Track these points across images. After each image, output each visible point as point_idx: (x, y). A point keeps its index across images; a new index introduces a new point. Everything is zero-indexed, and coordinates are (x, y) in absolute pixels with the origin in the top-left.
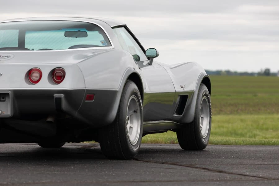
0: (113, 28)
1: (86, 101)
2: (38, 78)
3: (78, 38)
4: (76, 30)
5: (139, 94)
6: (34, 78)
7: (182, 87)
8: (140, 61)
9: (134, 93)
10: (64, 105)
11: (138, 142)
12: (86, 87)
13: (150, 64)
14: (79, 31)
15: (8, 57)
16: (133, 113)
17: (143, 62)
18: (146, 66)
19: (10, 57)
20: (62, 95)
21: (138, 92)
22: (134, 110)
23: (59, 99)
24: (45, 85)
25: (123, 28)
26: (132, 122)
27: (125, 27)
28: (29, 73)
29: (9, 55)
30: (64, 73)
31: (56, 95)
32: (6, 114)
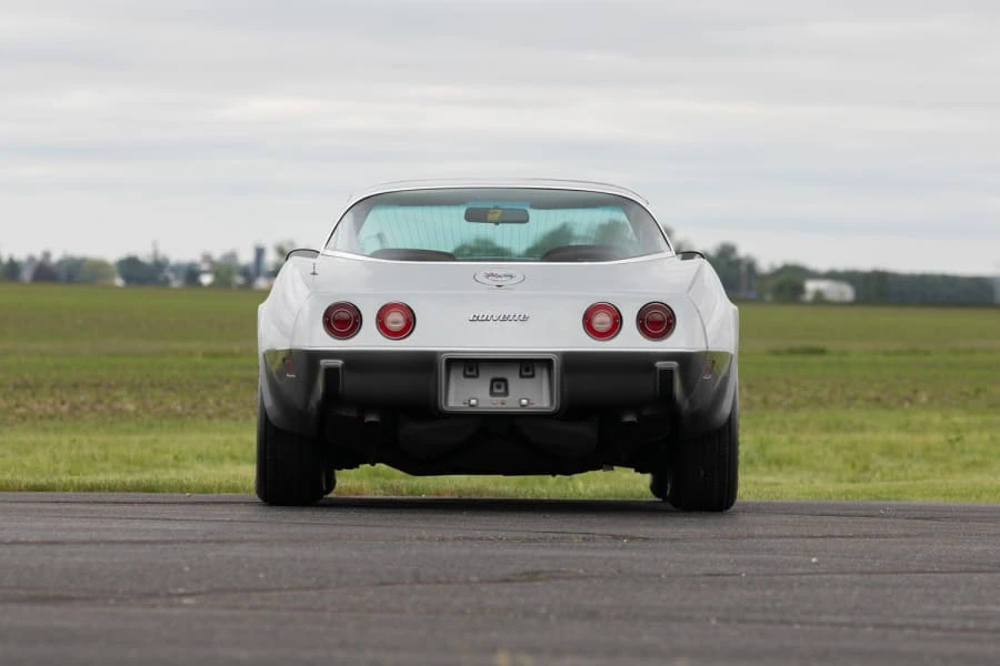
1: (704, 378)
12: (708, 345)
15: (511, 276)
19: (516, 276)
20: (674, 364)
23: (668, 373)
24: (630, 340)
28: (587, 314)
29: (511, 272)
31: (660, 364)
32: (538, 405)
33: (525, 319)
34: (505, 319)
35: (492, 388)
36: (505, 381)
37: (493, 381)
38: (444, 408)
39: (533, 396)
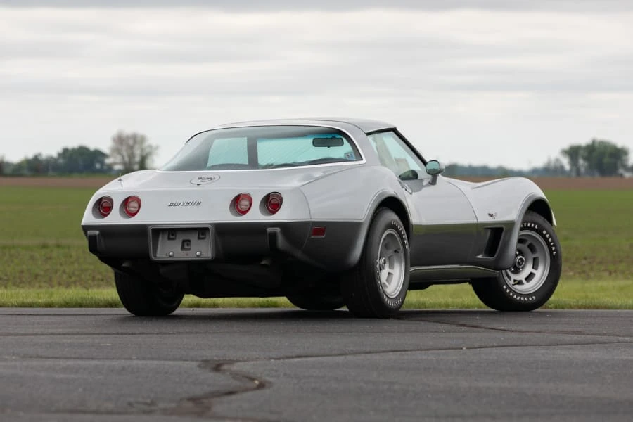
0: (368, 134)
1: (312, 237)
2: (248, 207)
3: (331, 148)
4: (330, 136)
5: (401, 227)
6: (242, 207)
7: (491, 215)
8: (419, 178)
9: (391, 226)
10: (281, 242)
11: (400, 293)
12: (312, 217)
13: (433, 182)
14: (334, 137)
15: (211, 179)
16: (394, 254)
17: (422, 180)
18: (426, 186)
19: (214, 178)
20: (278, 230)
21: (399, 224)
22: (395, 249)
23: (274, 235)
24: (255, 216)
25: (392, 132)
26: (391, 266)
27: (394, 130)
28: (236, 200)
29: (212, 176)
30: (281, 199)
31: (269, 230)
32: (206, 256)
33: (199, 204)
34: (188, 204)
35: (183, 246)
36: (189, 241)
37: (184, 241)
38: (153, 258)
39: (203, 250)
